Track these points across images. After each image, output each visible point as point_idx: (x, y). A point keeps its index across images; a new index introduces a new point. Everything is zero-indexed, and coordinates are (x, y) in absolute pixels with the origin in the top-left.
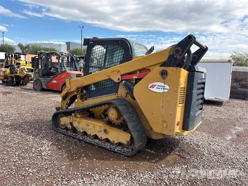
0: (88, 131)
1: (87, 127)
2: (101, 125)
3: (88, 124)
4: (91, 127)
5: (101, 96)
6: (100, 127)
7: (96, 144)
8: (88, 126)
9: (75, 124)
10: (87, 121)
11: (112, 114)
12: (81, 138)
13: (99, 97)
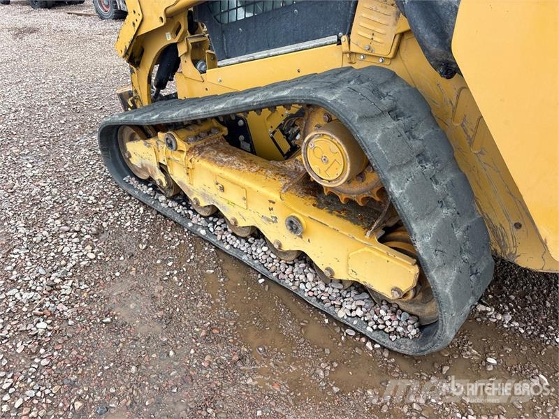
0: (224, 208)
1: (221, 193)
2: (275, 196)
3: (221, 182)
4: (233, 195)
5: (272, 52)
6: (271, 205)
7: (259, 268)
8: (222, 189)
9: (178, 175)
10: (216, 169)
11: (325, 160)
12: (203, 232)
13: (264, 53)
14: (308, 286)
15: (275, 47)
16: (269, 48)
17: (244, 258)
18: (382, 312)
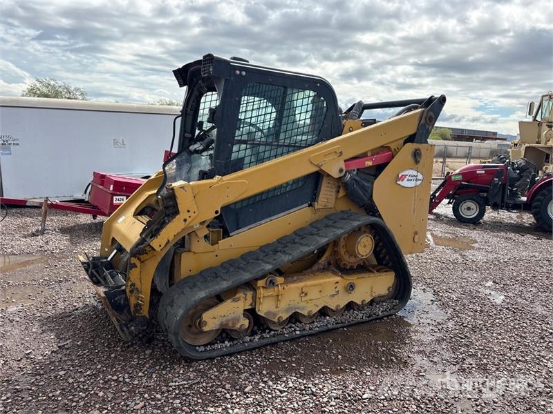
0: (304, 308)
2: (338, 279)
4: (314, 294)
6: (337, 285)
8: (306, 294)
11: (365, 246)
14: (360, 316)
15: (274, 215)
16: (270, 216)
17: (330, 326)
18: (384, 304)
